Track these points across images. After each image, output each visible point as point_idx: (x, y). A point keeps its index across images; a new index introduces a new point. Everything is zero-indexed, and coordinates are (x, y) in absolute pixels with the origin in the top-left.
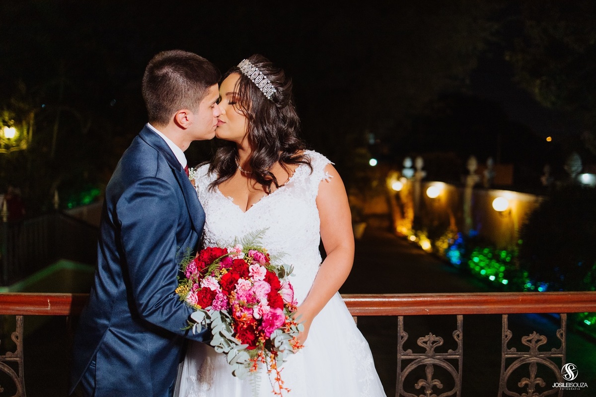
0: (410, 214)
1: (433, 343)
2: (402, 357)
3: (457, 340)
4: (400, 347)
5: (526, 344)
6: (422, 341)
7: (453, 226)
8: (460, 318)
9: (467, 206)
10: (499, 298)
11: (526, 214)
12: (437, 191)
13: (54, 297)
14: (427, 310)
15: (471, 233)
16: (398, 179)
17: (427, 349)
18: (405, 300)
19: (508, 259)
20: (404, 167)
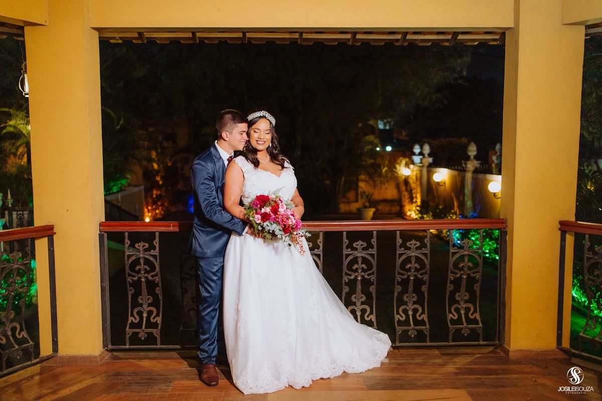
0: (418, 199)
1: (361, 246)
2: (346, 252)
3: (373, 244)
4: (344, 247)
5: (409, 246)
6: (356, 244)
7: (456, 209)
8: (375, 233)
12: (442, 175)
16: (407, 165)
17: (358, 248)
20: (414, 154)
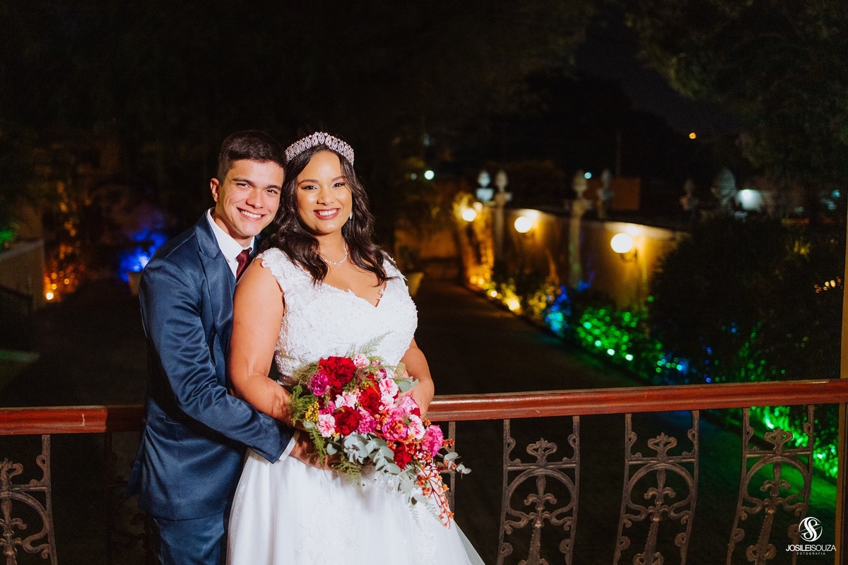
0: (489, 257)
1: (545, 451)
2: (509, 468)
3: (573, 446)
4: (506, 456)
5: (653, 448)
6: (532, 448)
7: (553, 276)
8: (576, 420)
9: (574, 246)
10: (622, 395)
11: (659, 259)
12: (529, 222)
13: (90, 410)
14: (538, 411)
15: (578, 285)
16: (470, 204)
17: (539, 457)
18: (512, 400)
19: (634, 325)
20: (479, 186)
